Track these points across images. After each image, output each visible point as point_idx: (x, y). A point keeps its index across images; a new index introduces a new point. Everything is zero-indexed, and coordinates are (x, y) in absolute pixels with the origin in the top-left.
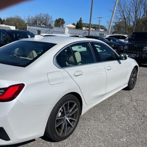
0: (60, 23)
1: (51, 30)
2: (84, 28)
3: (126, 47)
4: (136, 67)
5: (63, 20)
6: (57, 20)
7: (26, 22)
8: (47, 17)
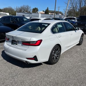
0: (35, 10)
1: (31, 15)
2: (50, 13)
3: (76, 24)
4: (83, 34)
5: (37, 8)
6: (33, 9)
7: (15, 10)
8: (28, 7)
